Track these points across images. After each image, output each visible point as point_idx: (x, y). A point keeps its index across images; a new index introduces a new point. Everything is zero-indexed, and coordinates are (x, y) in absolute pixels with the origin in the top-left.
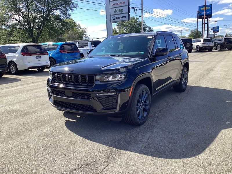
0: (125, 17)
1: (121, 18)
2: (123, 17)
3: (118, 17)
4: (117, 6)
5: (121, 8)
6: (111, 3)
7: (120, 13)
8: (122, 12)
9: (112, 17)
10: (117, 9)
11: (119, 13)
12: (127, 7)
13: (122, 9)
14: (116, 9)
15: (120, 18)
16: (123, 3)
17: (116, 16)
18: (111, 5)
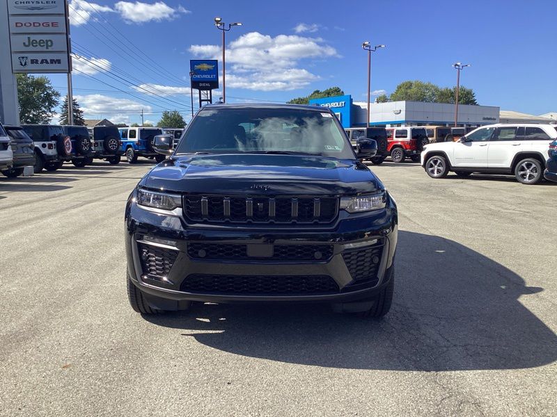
0: (59, 61)
1: (47, 62)
2: (52, 61)
3: (37, 61)
4: (32, 29)
5: (45, 38)
6: (13, 20)
7: (44, 49)
8: (50, 49)
9: (16, 57)
10: (33, 37)
11: (39, 48)
12: (65, 36)
13: (50, 41)
14: (29, 38)
15: (42, 62)
16: (51, 24)
17: (31, 57)
18: (12, 24)
